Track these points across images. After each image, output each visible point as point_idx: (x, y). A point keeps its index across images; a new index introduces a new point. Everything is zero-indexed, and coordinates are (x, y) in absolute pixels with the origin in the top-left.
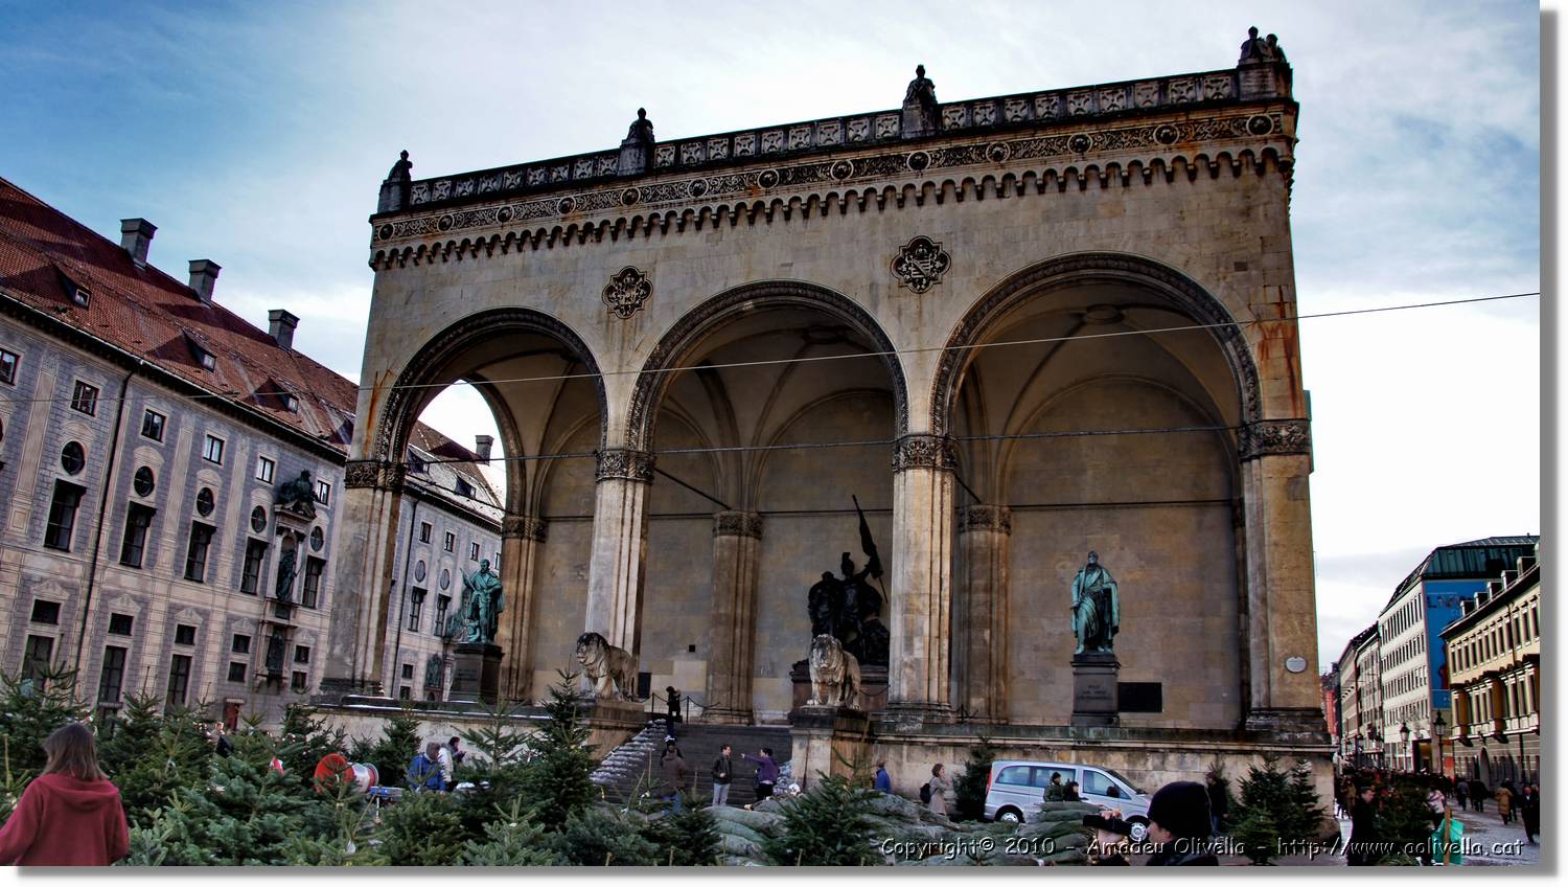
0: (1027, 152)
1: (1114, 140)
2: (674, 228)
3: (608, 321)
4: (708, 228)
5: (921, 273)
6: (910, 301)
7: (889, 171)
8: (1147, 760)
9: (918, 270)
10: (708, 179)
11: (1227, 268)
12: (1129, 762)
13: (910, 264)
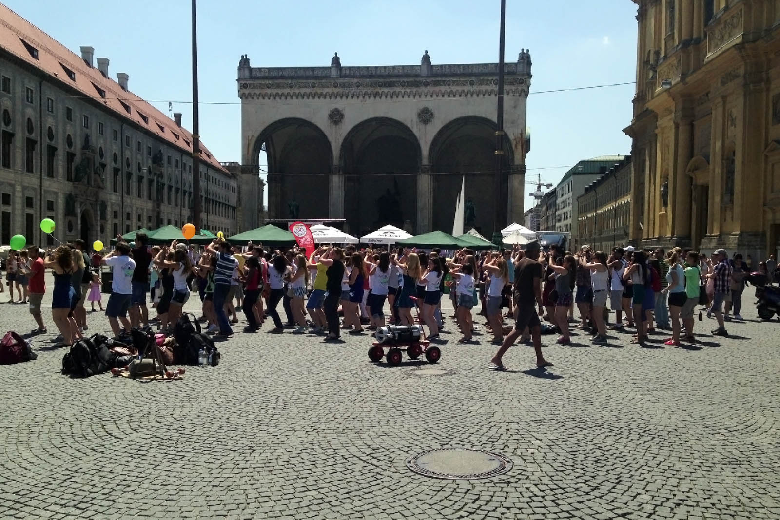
0: (457, 84)
1: (481, 83)
2: (350, 97)
3: (331, 125)
4: (361, 98)
5: (426, 118)
6: (422, 126)
7: (417, 86)
10: (361, 81)
13: (423, 115)
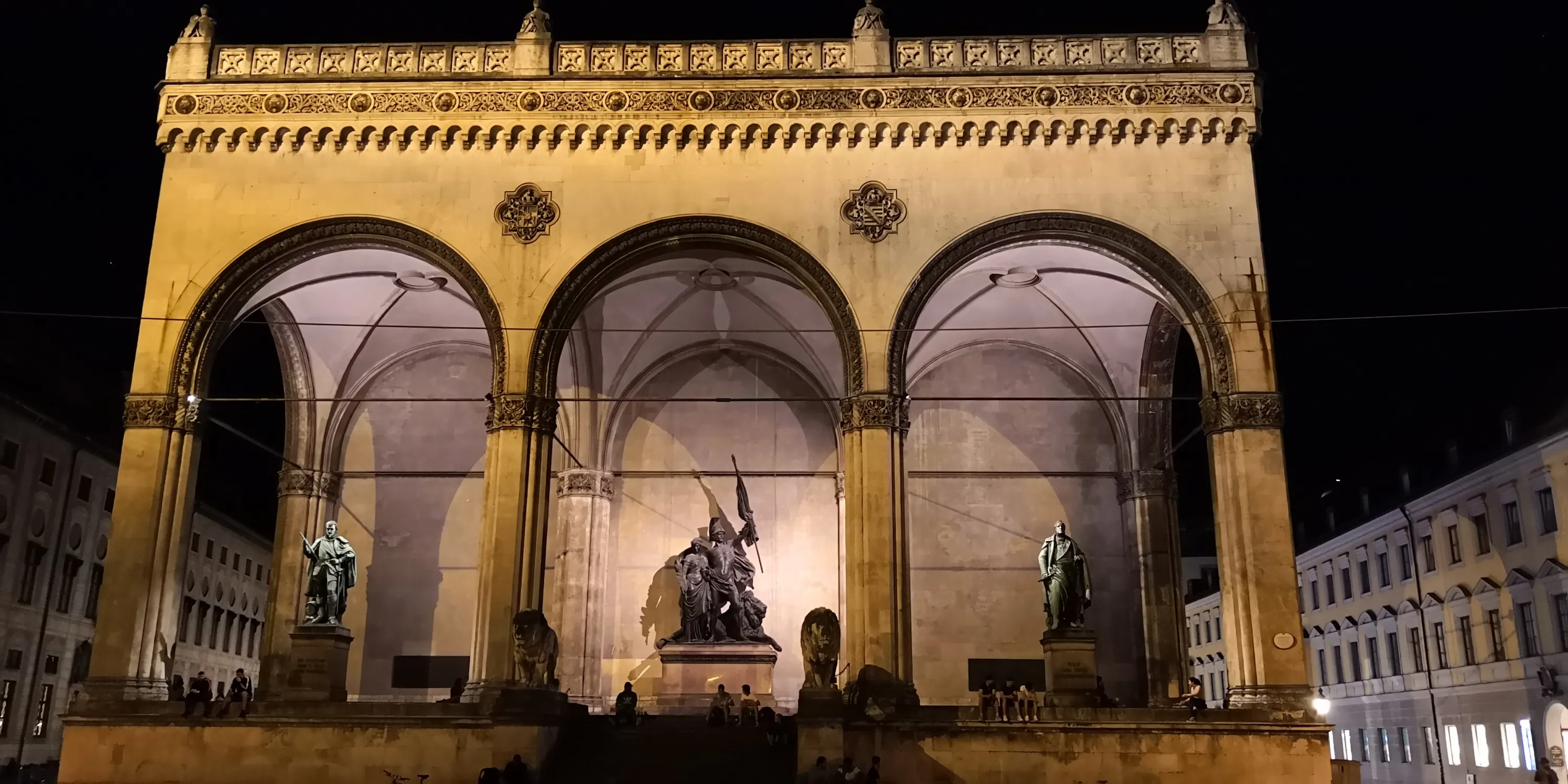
0: (989, 100)
1: (1080, 96)
2: (585, 144)
3: (504, 245)
4: (628, 147)
5: (875, 221)
6: (861, 246)
7: (840, 107)
8: (1141, 742)
9: (871, 217)
10: (627, 92)
11: (1196, 237)
12: (1121, 744)
13: (861, 209)
